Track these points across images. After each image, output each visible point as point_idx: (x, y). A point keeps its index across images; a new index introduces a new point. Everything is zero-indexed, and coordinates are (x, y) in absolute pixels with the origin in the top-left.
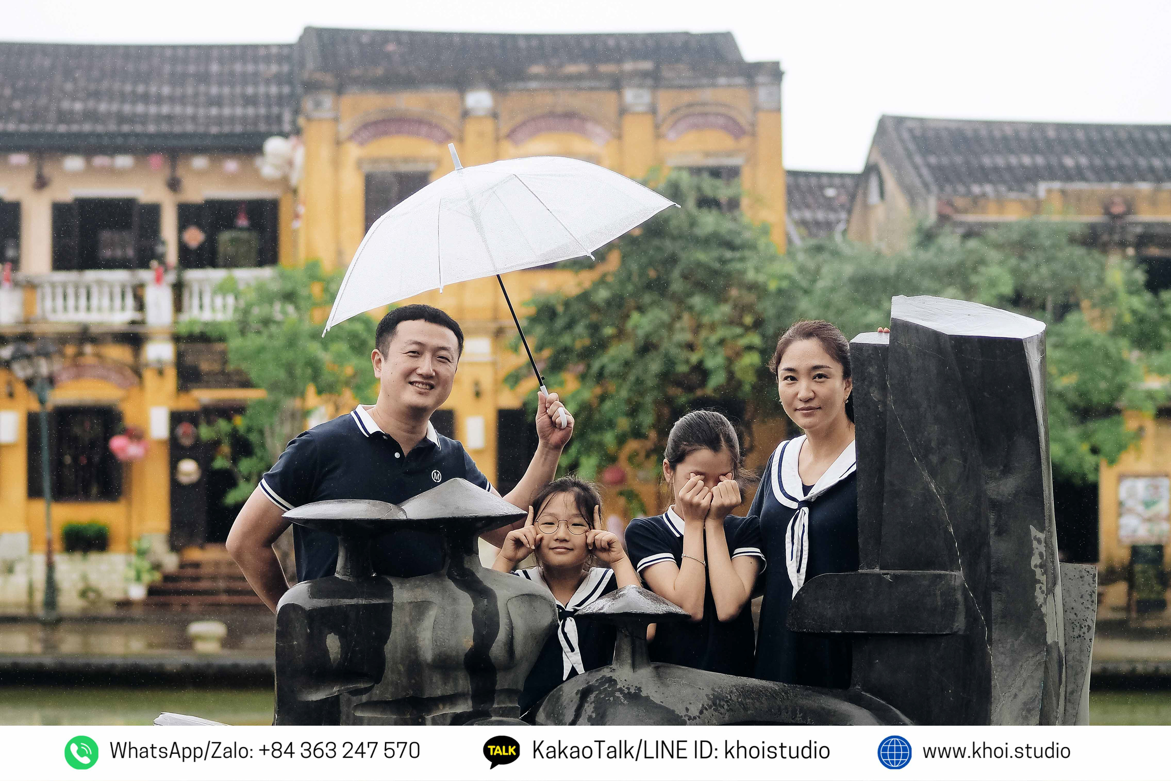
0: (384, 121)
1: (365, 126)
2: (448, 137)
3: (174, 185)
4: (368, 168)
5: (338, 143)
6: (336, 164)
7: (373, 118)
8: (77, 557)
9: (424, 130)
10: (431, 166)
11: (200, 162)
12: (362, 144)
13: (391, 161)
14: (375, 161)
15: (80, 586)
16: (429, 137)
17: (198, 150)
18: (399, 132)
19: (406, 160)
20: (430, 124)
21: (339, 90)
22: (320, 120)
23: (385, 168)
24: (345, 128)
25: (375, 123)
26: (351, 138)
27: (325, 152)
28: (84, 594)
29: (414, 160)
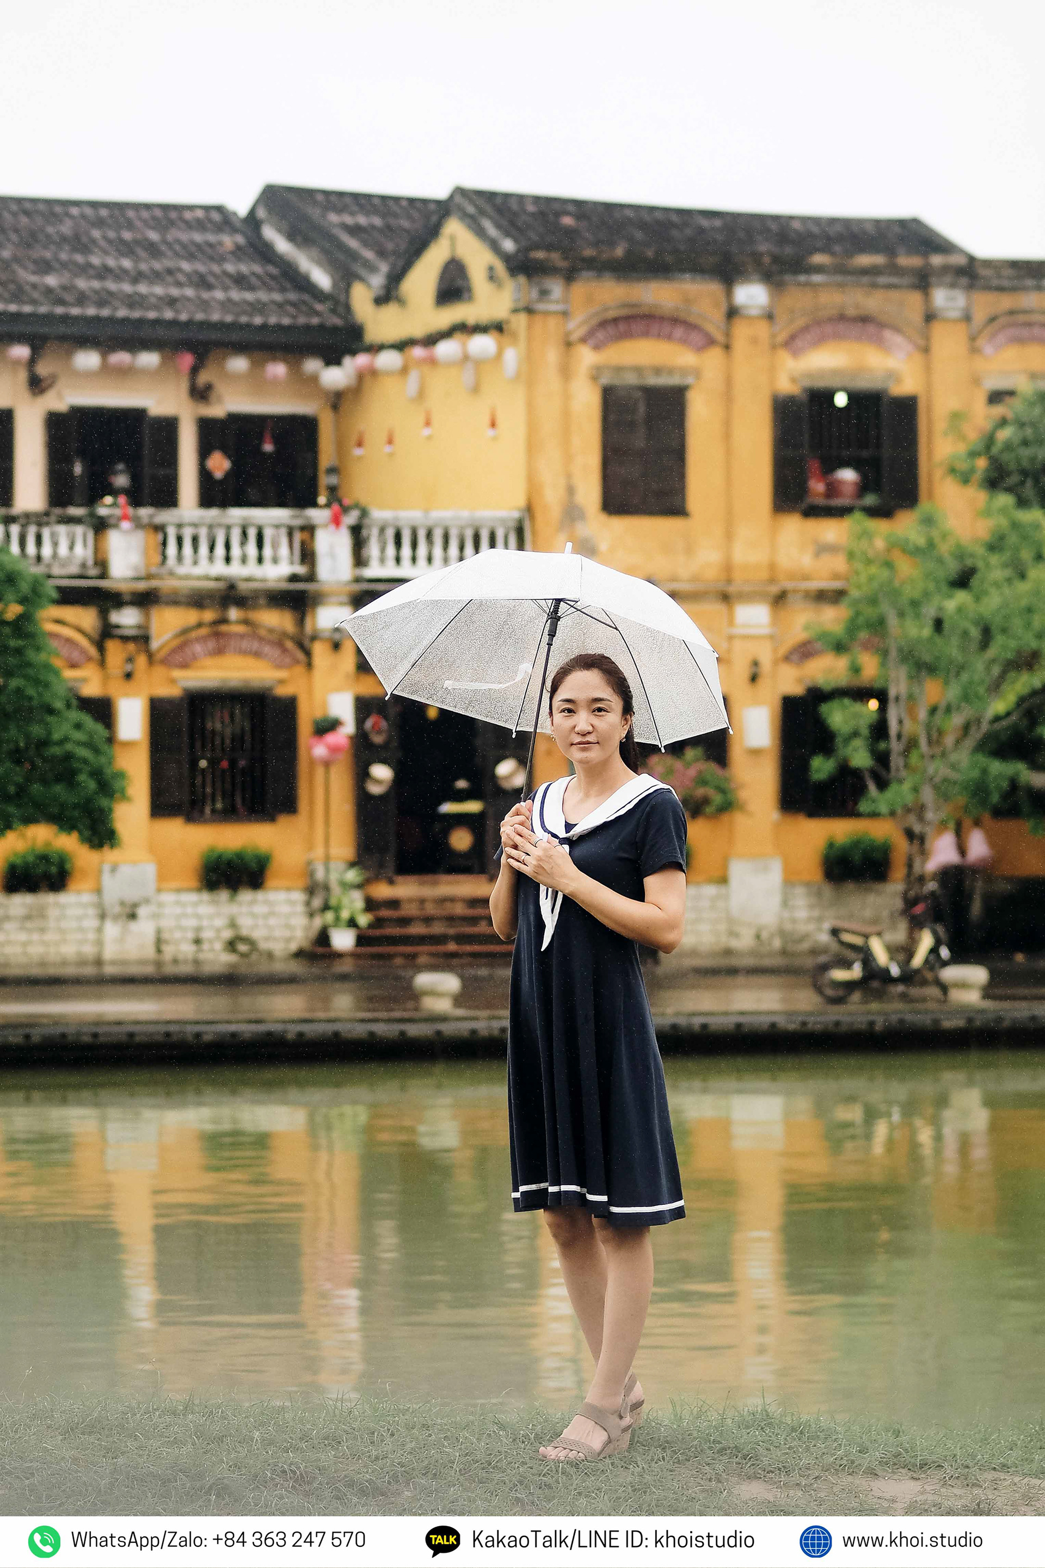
0: (628, 319)
1: (603, 324)
2: (710, 342)
3: (200, 394)
4: (605, 380)
5: (568, 344)
6: (566, 372)
7: (612, 314)
8: (224, 895)
9: (679, 332)
10: (689, 380)
11: (239, 364)
12: (597, 348)
13: (638, 370)
14: (619, 369)
15: (228, 934)
16: (684, 341)
17: (241, 348)
18: (646, 334)
19: (658, 371)
20: (691, 326)
21: (570, 276)
22: (547, 313)
23: (631, 379)
24: (577, 325)
25: (615, 320)
26: (583, 340)
27: (552, 355)
28: (231, 945)
29: (671, 371)
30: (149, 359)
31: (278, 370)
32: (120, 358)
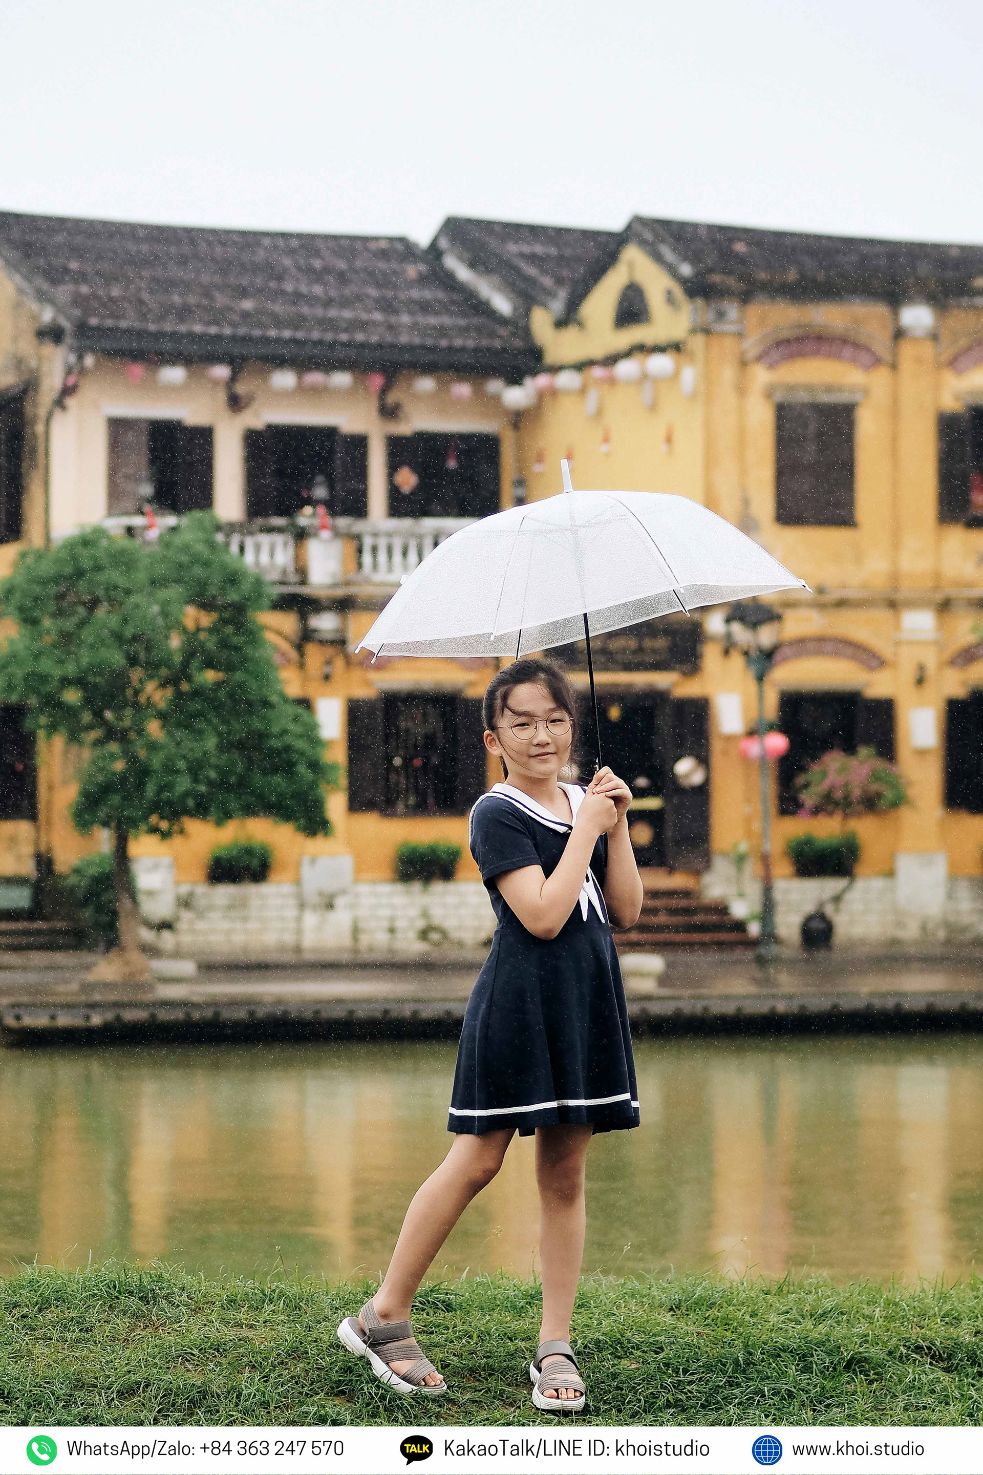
0: (799, 340)
1: (779, 344)
2: (877, 361)
3: (389, 412)
4: (779, 397)
5: (743, 364)
6: (741, 390)
7: (785, 334)
8: (417, 886)
9: (847, 352)
10: (858, 397)
11: (426, 384)
12: (771, 366)
13: (809, 388)
14: (791, 388)
15: (421, 924)
16: (854, 360)
17: (429, 369)
18: (816, 353)
19: (829, 389)
20: (856, 346)
21: (745, 298)
22: (722, 334)
23: (803, 397)
24: (752, 345)
25: (788, 341)
26: (759, 359)
27: (728, 374)
28: (424, 934)
29: (840, 389)
30: (342, 379)
31: (463, 390)
32: (315, 378)
